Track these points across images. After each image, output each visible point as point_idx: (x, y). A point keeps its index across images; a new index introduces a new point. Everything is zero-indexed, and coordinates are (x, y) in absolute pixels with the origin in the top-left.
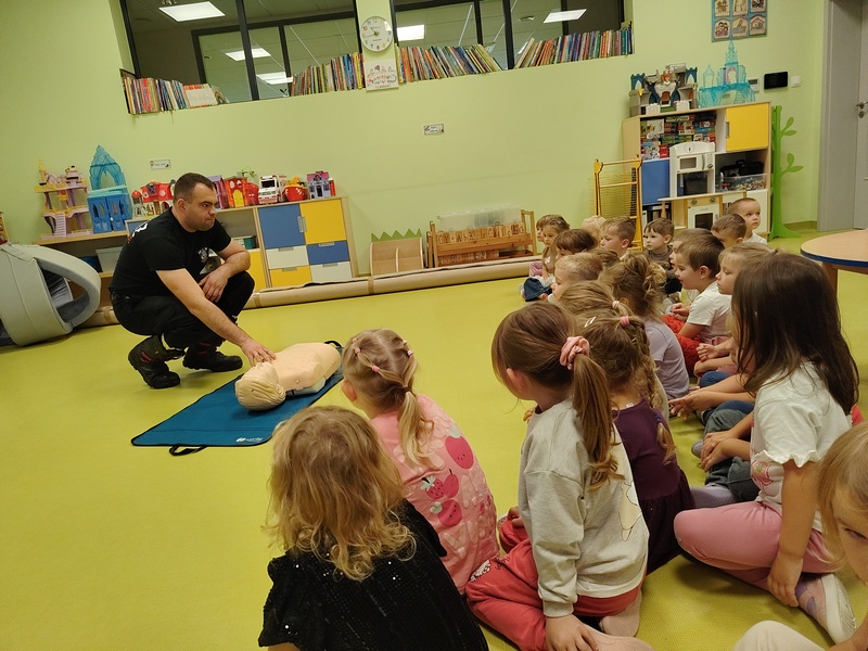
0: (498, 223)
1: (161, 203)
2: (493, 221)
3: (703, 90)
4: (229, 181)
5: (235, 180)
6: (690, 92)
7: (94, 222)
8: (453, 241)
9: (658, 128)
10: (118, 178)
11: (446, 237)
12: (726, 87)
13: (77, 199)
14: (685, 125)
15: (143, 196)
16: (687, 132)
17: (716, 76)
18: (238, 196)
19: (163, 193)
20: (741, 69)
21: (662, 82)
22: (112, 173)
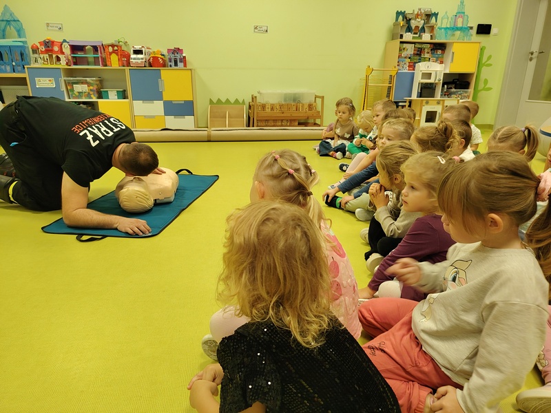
0: (299, 102)
1: (54, 56)
2: (296, 99)
3: (440, 29)
4: (109, 46)
5: (113, 46)
6: (432, 28)
8: (268, 110)
9: (410, 49)
10: (20, 32)
11: (264, 107)
12: (455, 29)
14: (426, 50)
15: (40, 48)
16: (427, 56)
17: (450, 19)
18: (114, 58)
19: (56, 49)
20: (466, 17)
21: (415, 19)
22: (15, 28)
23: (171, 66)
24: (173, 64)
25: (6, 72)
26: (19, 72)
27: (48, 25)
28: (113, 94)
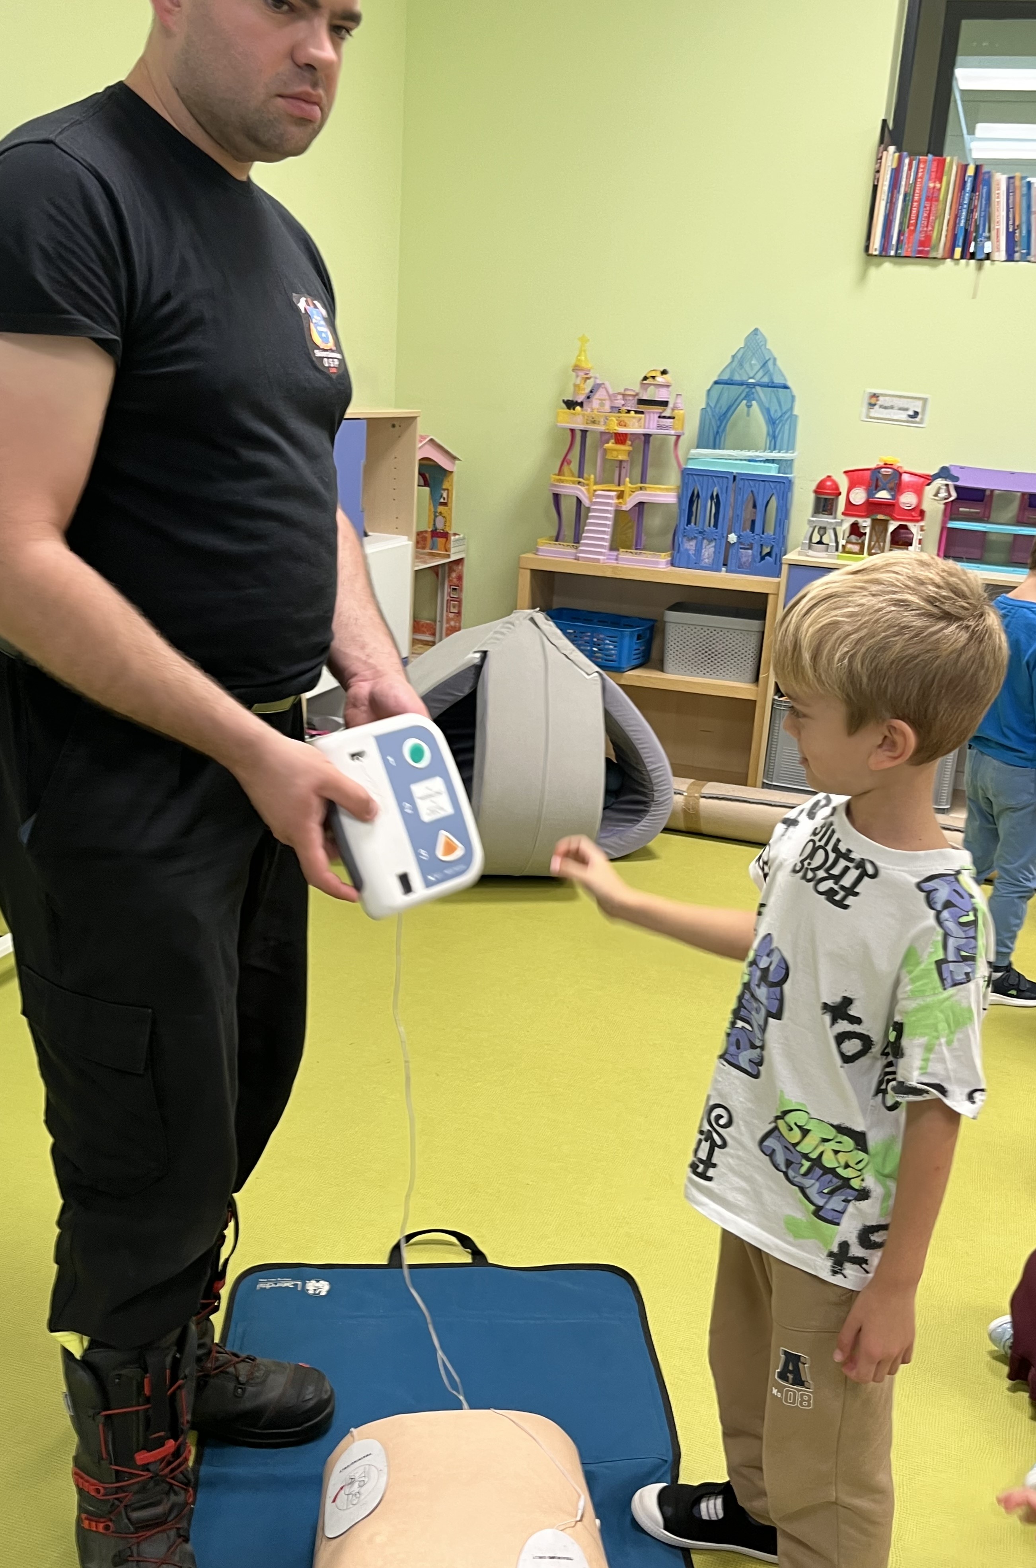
10: (779, 427)
15: (847, 495)
22: (767, 411)
25: (696, 564)
26: (741, 568)
27: (873, 400)
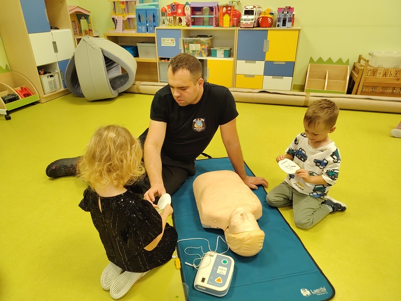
1: (177, 18)
4: (223, 7)
5: (227, 7)
7: (138, 24)
13: (130, 8)
15: (168, 11)
18: (227, 18)
19: (180, 11)
23: (278, 26)
24: (281, 23)
25: (142, 32)
26: (150, 32)
28: (220, 53)
